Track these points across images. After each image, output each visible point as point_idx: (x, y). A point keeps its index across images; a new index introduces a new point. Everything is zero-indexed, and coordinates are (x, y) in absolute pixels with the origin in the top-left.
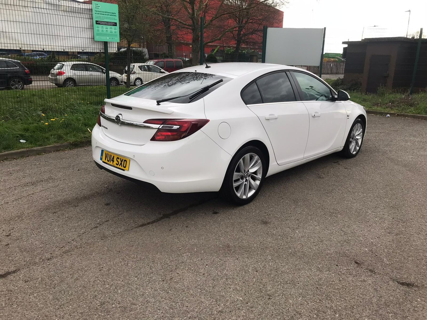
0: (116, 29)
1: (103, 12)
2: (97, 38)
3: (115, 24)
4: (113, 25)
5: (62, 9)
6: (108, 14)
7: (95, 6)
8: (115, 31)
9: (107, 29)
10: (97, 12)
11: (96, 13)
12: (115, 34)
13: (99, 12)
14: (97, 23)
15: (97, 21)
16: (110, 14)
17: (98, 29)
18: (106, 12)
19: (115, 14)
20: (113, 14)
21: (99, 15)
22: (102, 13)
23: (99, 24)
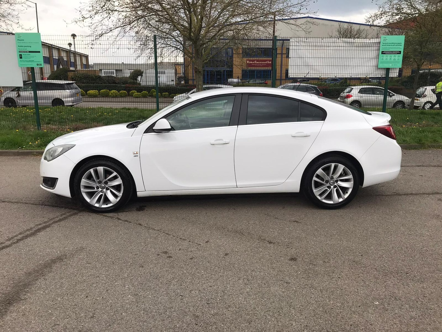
0: (399, 57)
1: (390, 43)
2: (381, 66)
3: (400, 53)
4: (398, 54)
5: (356, 45)
6: (394, 44)
7: (384, 39)
8: (399, 58)
9: (391, 57)
10: (384, 44)
11: (382, 45)
12: (398, 61)
13: (385, 44)
14: (383, 53)
15: (382, 52)
16: (396, 44)
17: (383, 58)
18: (392, 43)
19: (400, 44)
20: (399, 44)
21: (385, 46)
22: (388, 44)
23: (385, 54)
